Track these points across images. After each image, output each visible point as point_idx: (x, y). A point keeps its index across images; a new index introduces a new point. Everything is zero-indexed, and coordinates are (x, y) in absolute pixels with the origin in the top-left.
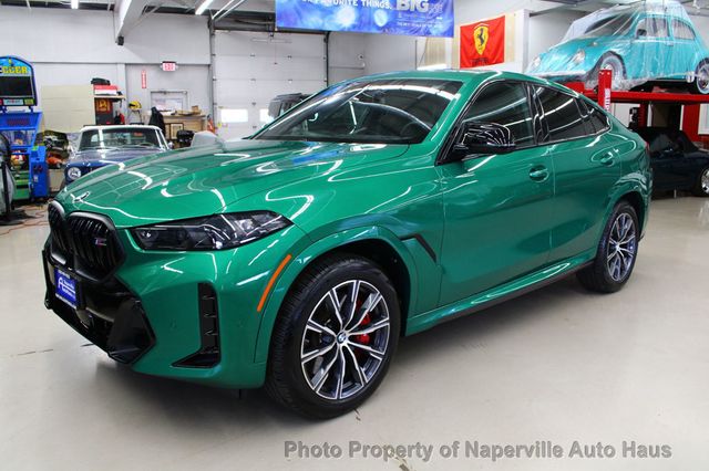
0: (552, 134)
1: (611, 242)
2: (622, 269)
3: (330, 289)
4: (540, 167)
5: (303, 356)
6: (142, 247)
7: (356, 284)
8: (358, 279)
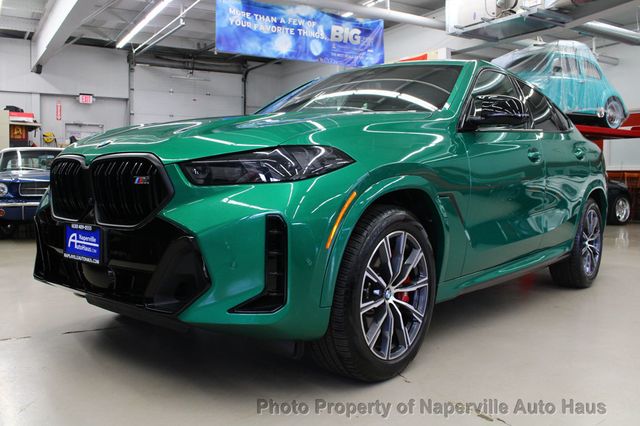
0: (537, 123)
1: (585, 236)
2: (592, 266)
3: (385, 237)
4: (533, 151)
5: (362, 305)
6: (193, 183)
7: (404, 236)
8: (406, 231)
